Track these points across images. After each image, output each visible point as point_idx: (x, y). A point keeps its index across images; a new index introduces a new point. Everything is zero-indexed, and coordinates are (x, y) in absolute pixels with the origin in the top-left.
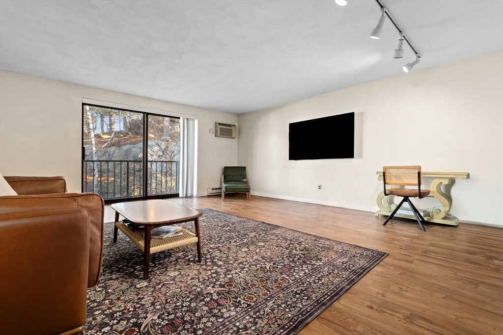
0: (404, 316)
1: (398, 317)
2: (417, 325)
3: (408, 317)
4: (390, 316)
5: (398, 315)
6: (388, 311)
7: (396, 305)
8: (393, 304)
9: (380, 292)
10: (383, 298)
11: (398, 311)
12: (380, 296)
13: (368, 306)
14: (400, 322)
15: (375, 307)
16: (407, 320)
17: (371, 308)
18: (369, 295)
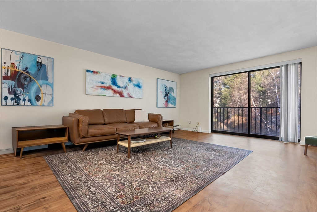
0: (22, 208)
1: (25, 205)
2: (11, 209)
3: (19, 209)
4: (30, 202)
5: (25, 206)
6: (33, 203)
7: (32, 210)
8: (34, 209)
9: (50, 208)
10: (44, 206)
11: (27, 208)
12: (47, 206)
13: (46, 197)
14: (22, 204)
15: (42, 200)
16: (19, 208)
17: (43, 198)
18: (53, 202)
